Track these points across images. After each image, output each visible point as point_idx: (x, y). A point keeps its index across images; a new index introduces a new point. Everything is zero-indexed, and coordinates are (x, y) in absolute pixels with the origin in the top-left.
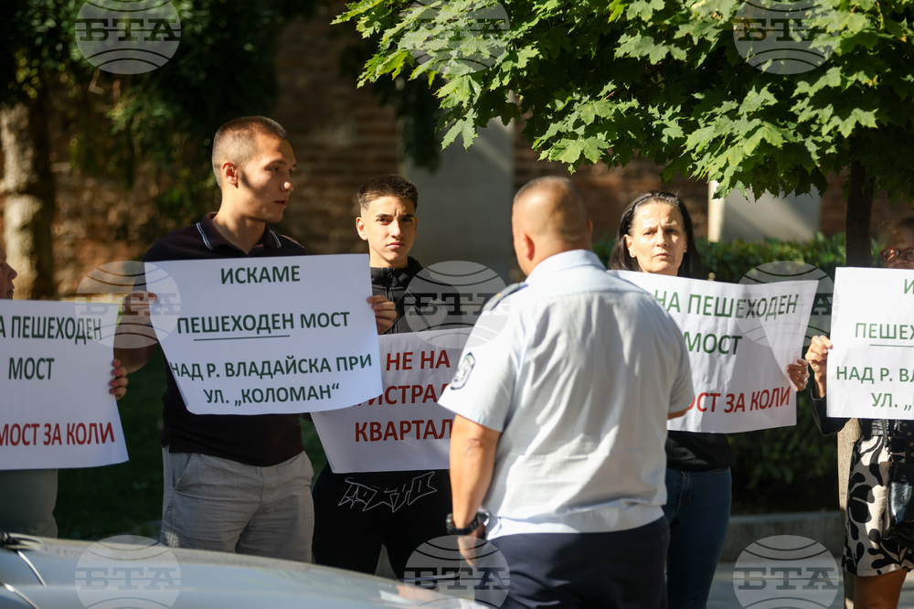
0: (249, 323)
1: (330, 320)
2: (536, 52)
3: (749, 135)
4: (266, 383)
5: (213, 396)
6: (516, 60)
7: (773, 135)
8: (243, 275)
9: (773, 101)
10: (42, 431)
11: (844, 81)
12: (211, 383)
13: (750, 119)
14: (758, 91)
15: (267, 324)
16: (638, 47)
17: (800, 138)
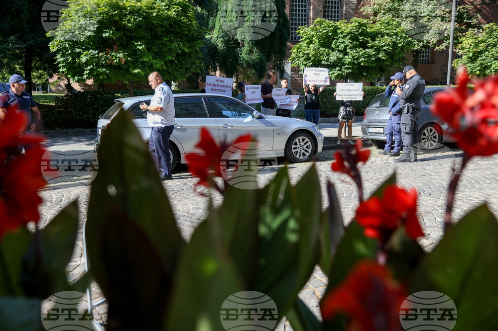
11: (348, 66)
14: (338, 68)
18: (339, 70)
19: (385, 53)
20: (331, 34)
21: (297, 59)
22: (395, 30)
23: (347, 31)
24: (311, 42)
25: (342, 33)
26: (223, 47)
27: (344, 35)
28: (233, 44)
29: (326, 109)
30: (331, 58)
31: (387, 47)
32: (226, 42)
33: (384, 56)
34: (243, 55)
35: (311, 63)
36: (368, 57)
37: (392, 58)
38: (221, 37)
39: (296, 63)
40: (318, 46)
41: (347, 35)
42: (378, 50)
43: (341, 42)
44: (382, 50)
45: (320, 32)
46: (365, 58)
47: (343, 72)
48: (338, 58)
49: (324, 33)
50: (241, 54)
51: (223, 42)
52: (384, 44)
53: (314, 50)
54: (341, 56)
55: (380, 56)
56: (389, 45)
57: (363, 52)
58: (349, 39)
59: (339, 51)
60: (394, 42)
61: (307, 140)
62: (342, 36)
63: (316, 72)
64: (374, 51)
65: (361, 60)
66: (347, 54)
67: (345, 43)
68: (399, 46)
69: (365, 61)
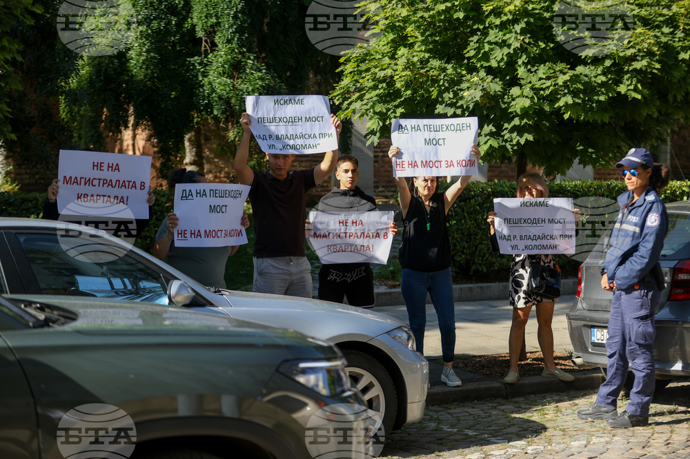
2: (403, 110)
3: (486, 143)
6: (396, 113)
7: (494, 143)
9: (494, 130)
10: (223, 232)
11: (521, 123)
13: (485, 136)
14: (488, 126)
16: (443, 110)
17: (504, 144)
18: (491, 134)
19: (638, 81)
20: (461, 15)
21: (357, 95)
22: (669, 7)
23: (511, 7)
24: (402, 40)
25: (497, 12)
26: (148, 51)
27: (504, 18)
28: (181, 42)
29: (473, 254)
30: (466, 94)
31: (644, 62)
32: (157, 40)
33: (636, 90)
34: (212, 76)
35: (400, 111)
36: (584, 92)
37: (663, 96)
38: (139, 23)
39: (352, 107)
40: (422, 55)
41: (515, 21)
42: (618, 68)
43: (496, 43)
44: (628, 72)
45: (428, 9)
46: (575, 94)
47: (506, 141)
48: (486, 94)
49: (439, 13)
50: (205, 75)
51: (147, 37)
52: (632, 51)
53: (409, 66)
54: (496, 87)
55: (622, 89)
56: (650, 54)
57: (567, 77)
58: (523, 32)
59: (490, 70)
60: (666, 47)
61: (367, 378)
62: (498, 22)
63: (432, 135)
64: (604, 74)
65: (561, 103)
66: (515, 81)
67: (509, 46)
68: (683, 60)
69: (575, 104)
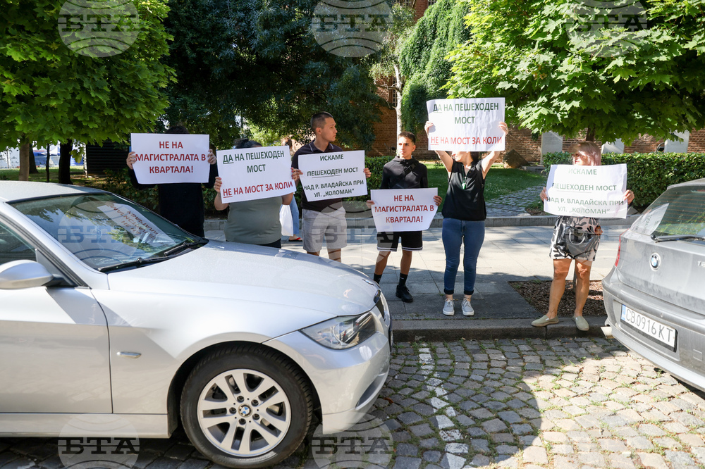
0: (329, 172)
1: (353, 170)
3: (537, 112)
4: (333, 189)
5: (316, 195)
7: (545, 112)
8: (327, 158)
9: (546, 100)
10: (265, 187)
11: (569, 91)
12: (316, 191)
13: (538, 106)
14: (542, 97)
15: (334, 172)
18: (543, 104)
36: (641, 53)
46: (628, 56)
47: (554, 108)
48: (538, 66)
54: (545, 58)
63: (461, 114)
65: (611, 66)
66: (567, 51)
69: (627, 66)
